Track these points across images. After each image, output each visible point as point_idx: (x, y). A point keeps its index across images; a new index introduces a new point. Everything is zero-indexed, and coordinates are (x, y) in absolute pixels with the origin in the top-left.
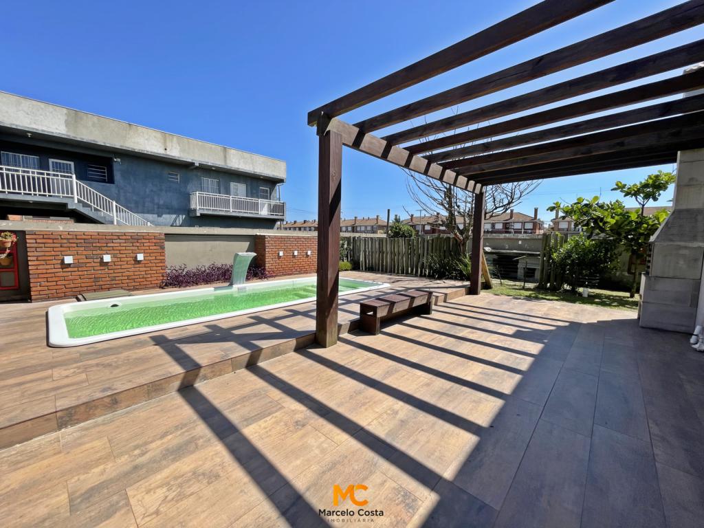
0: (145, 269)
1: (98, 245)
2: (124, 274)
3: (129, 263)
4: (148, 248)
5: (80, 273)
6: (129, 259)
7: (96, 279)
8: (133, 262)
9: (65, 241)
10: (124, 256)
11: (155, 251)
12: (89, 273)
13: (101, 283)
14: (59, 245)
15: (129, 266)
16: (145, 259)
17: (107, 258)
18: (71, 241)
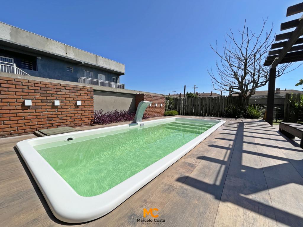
0: (81, 112)
1: (51, 92)
2: (68, 115)
3: (71, 107)
4: (83, 97)
5: (37, 114)
6: (71, 104)
7: (49, 119)
8: (74, 107)
9: (26, 87)
10: (68, 102)
11: (87, 100)
12: (44, 113)
13: (52, 122)
14: (21, 90)
15: (72, 110)
16: (81, 105)
17: (57, 103)
18: (30, 88)
